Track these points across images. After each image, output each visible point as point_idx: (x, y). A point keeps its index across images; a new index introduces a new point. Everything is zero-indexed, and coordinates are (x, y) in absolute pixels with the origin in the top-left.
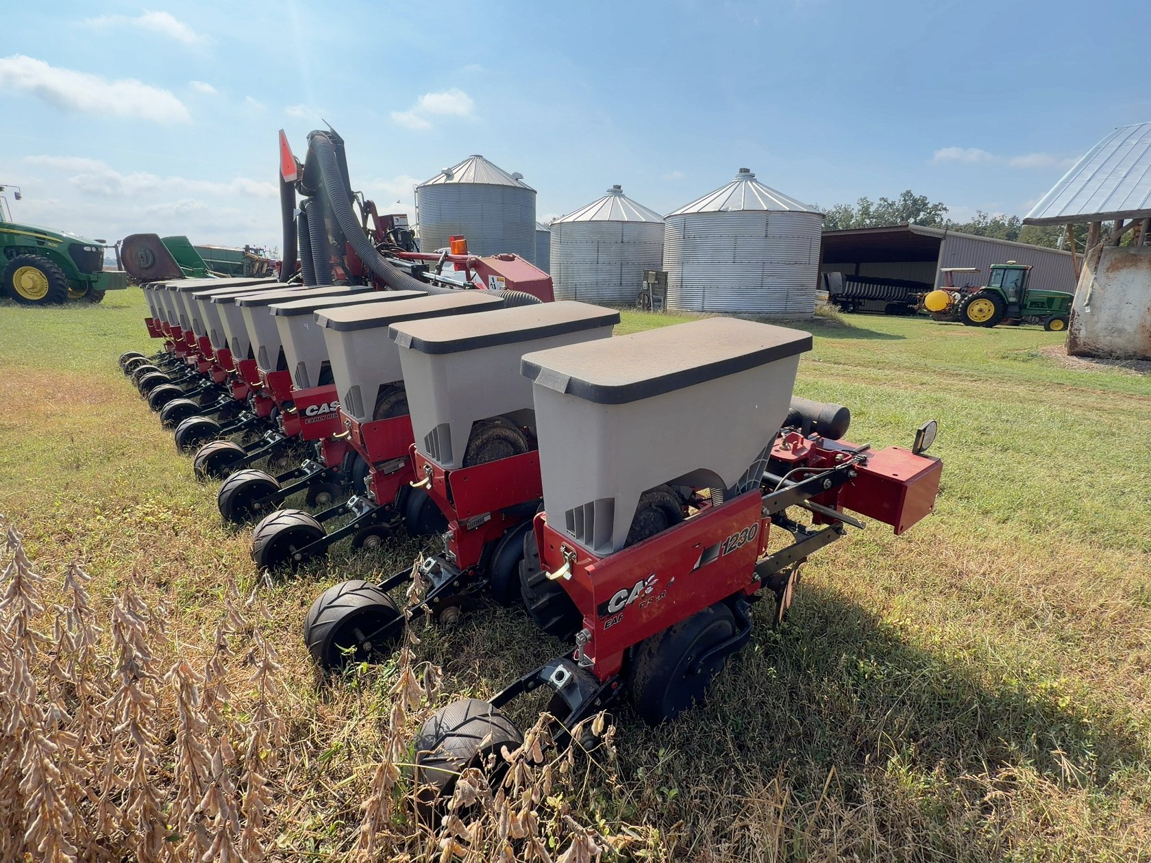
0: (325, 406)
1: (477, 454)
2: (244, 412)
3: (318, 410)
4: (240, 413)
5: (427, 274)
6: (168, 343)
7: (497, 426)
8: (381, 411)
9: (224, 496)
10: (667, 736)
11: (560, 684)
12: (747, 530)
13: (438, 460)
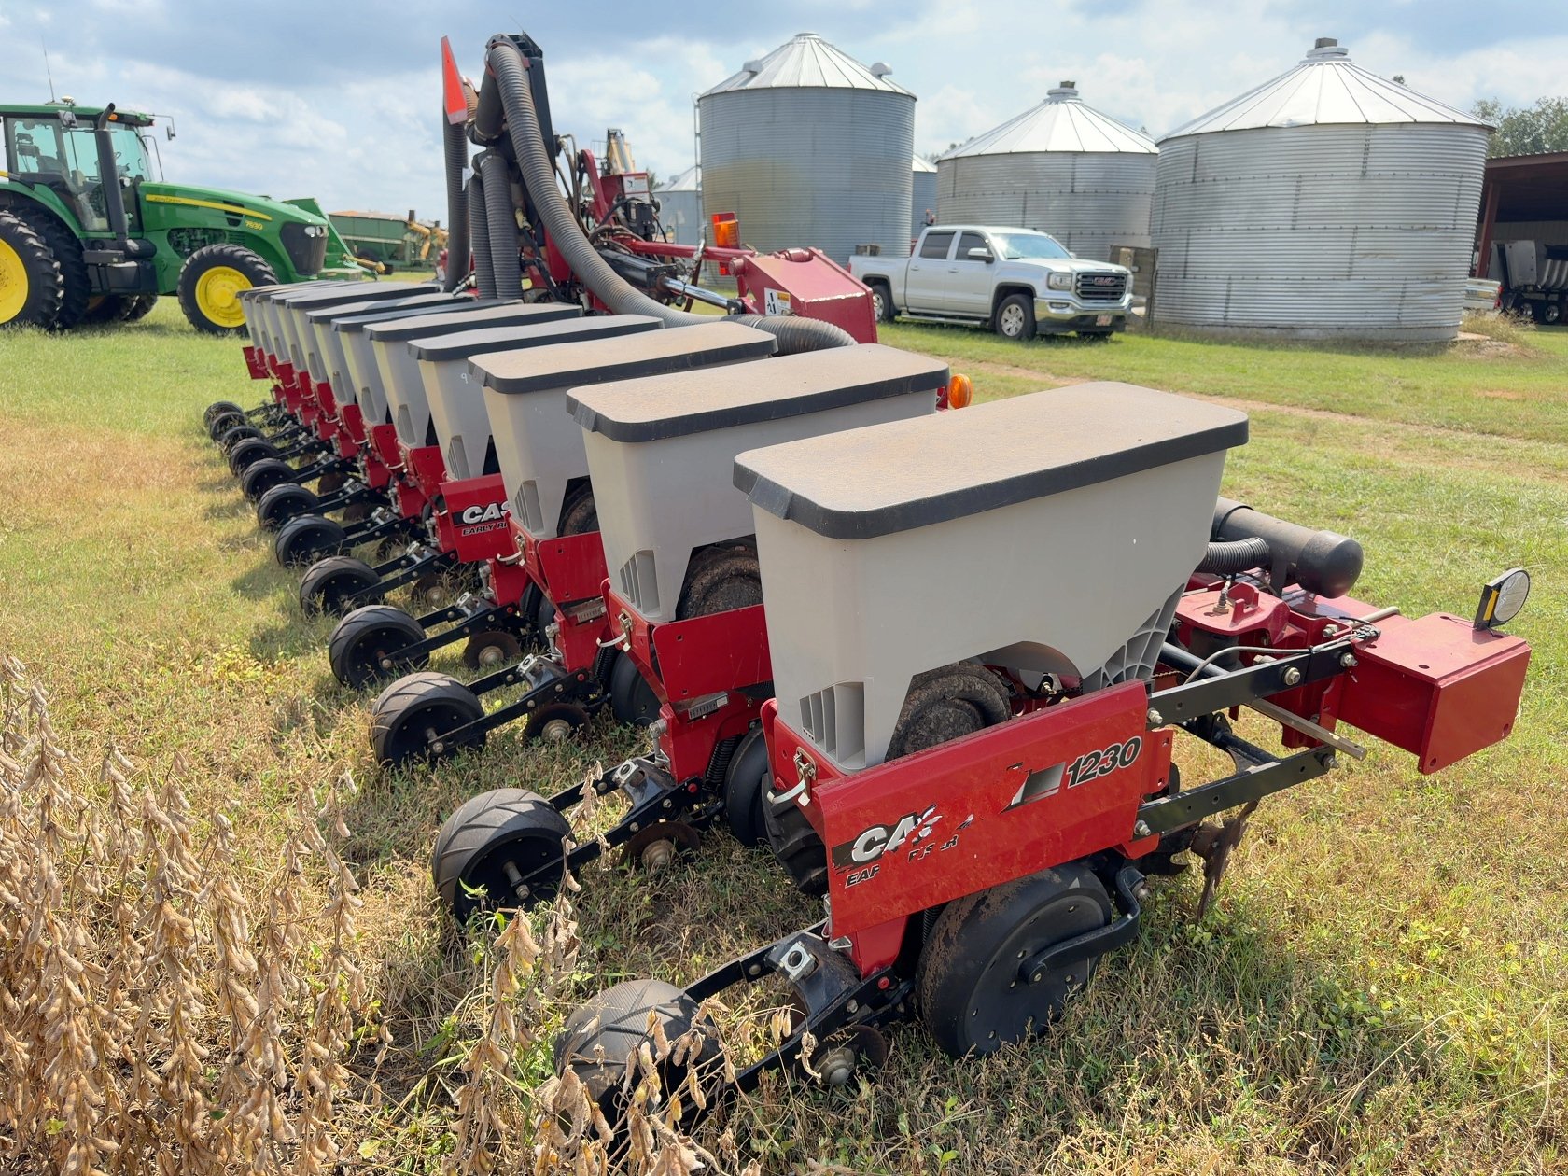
0: (492, 507)
1: (705, 599)
2: (380, 509)
3: (483, 514)
4: (374, 510)
5: (675, 284)
6: (277, 388)
7: (739, 555)
8: (571, 521)
9: (337, 644)
10: (974, 1077)
11: (794, 972)
12: (1117, 748)
13: (639, 606)
